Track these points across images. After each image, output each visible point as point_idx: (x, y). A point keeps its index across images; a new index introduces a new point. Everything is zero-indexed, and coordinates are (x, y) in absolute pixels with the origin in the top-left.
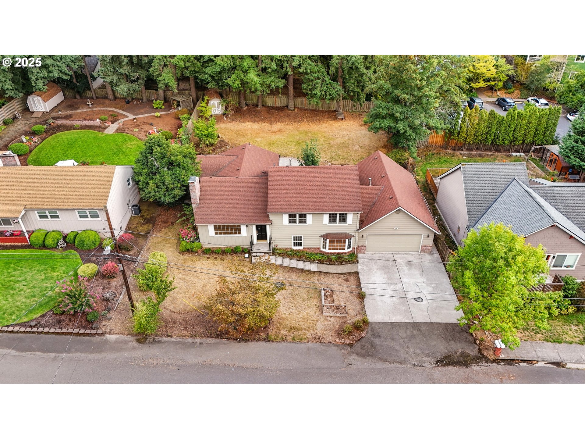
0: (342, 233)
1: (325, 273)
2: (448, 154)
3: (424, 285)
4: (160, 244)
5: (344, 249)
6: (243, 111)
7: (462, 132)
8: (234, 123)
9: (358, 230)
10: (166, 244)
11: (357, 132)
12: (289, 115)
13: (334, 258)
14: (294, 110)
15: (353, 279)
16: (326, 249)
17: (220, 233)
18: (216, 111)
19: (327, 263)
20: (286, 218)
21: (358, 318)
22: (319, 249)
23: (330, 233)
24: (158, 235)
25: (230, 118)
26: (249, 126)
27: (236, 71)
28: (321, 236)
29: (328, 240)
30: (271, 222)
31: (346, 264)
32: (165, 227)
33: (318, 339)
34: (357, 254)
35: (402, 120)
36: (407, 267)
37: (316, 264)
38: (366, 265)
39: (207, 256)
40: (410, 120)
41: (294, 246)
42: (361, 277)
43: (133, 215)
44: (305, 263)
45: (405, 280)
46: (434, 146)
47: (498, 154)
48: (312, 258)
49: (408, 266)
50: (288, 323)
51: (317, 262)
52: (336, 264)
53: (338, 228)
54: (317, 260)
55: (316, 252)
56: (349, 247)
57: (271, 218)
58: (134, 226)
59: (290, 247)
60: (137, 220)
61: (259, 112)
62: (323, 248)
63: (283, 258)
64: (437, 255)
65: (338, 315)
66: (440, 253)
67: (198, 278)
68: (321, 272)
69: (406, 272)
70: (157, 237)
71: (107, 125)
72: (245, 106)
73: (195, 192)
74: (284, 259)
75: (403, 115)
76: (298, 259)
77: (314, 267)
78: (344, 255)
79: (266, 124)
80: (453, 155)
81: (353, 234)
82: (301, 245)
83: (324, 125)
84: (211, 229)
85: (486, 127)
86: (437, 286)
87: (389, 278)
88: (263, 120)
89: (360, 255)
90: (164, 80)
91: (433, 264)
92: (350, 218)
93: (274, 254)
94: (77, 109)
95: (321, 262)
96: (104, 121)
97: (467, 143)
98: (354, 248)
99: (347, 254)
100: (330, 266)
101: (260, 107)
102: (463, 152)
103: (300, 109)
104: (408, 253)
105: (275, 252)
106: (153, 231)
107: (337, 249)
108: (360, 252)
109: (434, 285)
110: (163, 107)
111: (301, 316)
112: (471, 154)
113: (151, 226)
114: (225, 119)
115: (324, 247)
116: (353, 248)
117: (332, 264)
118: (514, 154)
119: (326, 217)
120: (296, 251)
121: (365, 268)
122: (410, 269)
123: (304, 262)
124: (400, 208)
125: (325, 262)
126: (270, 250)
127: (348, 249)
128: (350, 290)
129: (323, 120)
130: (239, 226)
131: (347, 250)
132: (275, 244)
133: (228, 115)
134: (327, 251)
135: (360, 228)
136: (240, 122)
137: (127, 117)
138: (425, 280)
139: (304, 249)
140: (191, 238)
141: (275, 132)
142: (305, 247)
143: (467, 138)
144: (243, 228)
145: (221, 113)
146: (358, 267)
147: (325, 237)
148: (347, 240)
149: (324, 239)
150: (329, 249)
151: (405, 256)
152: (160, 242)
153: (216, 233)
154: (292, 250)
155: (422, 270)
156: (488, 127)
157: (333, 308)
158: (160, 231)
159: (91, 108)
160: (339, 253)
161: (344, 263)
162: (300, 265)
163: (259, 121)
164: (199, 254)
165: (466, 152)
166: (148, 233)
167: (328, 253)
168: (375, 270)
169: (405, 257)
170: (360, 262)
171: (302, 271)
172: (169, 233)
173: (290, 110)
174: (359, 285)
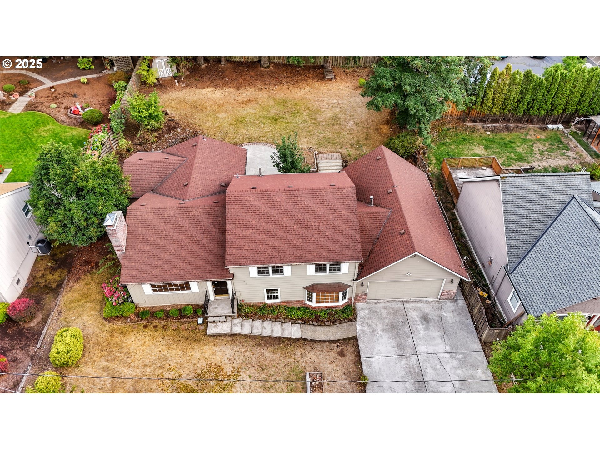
0: (334, 284)
1: (312, 341)
2: (466, 128)
3: (447, 356)
4: (76, 304)
5: (338, 302)
6: (202, 70)
7: (487, 100)
8: (188, 90)
9: (357, 279)
10: (85, 302)
11: (351, 100)
12: (262, 74)
13: (324, 316)
14: (268, 67)
15: (349, 350)
16: (312, 301)
17: (160, 290)
18: (163, 72)
19: (314, 323)
20: (253, 271)
22: (303, 301)
23: (317, 285)
24: (76, 286)
25: (183, 83)
26: (209, 95)
28: (305, 288)
29: (314, 293)
30: (232, 276)
31: (340, 323)
32: (85, 273)
34: (354, 306)
35: (413, 95)
36: (423, 324)
37: (299, 325)
38: (367, 323)
39: (144, 322)
41: (268, 299)
42: (361, 346)
43: (39, 255)
44: (284, 325)
45: (421, 348)
46: (449, 117)
47: (530, 126)
48: (293, 316)
49: (424, 323)
51: (300, 322)
52: (327, 324)
53: (328, 277)
54: (300, 319)
55: (299, 305)
56: (344, 298)
57: (232, 271)
58: (41, 273)
59: (263, 301)
60: (44, 262)
61: (223, 71)
62: (308, 300)
63: (252, 320)
64: (462, 302)
66: (466, 298)
68: (305, 340)
69: (423, 333)
70: (74, 292)
71: (13, 98)
72: (204, 63)
73: (117, 237)
74: (254, 322)
75: (414, 88)
76: (274, 320)
77: (295, 331)
78: (337, 310)
79: (231, 90)
80: (473, 130)
81: (350, 284)
82: (277, 298)
83: (308, 89)
84: (147, 289)
85: (518, 94)
86: (465, 358)
87: (400, 346)
88: (228, 84)
89: (359, 306)
91: (458, 319)
92: (345, 268)
93: (240, 316)
95: (306, 322)
96: (9, 92)
97: (493, 114)
98: (350, 299)
99: (341, 308)
100: (319, 328)
101: (223, 63)
102: (485, 125)
103: (278, 65)
104: (423, 299)
105: (241, 312)
106: (68, 281)
107: (327, 302)
108: (358, 302)
109: (461, 356)
110: (93, 67)
112: (495, 127)
113: (65, 271)
114: (177, 84)
115: (310, 299)
116: (349, 299)
117: (320, 325)
118: (550, 126)
119: (311, 269)
120: (271, 306)
121: (366, 328)
122: (427, 329)
123: (282, 323)
124: (416, 253)
125: (311, 322)
126: (233, 313)
127: (342, 300)
128: (346, 372)
129: (306, 81)
130: (187, 283)
131: (341, 303)
132: (241, 299)
133: (180, 78)
134: (314, 304)
135: (360, 276)
136: (196, 87)
137: (42, 83)
138: (448, 348)
139: (282, 302)
140: (118, 298)
141: (243, 103)
142: (283, 300)
143: (492, 108)
144: (193, 284)
145: (171, 75)
146: (356, 327)
147: (311, 289)
148: (341, 293)
149: (308, 291)
150: (317, 302)
151: (419, 305)
152: (78, 301)
153: (154, 290)
154: (265, 306)
155: (443, 328)
156: (521, 93)
158: (79, 279)
160: (330, 308)
161: (338, 322)
162: (277, 330)
163: (223, 85)
164: (132, 321)
165: (489, 125)
166: (60, 285)
167: (315, 308)
168: (380, 333)
169: (420, 307)
170: (359, 318)
171: (280, 340)
172: (92, 284)
173: (263, 67)
174: (358, 361)
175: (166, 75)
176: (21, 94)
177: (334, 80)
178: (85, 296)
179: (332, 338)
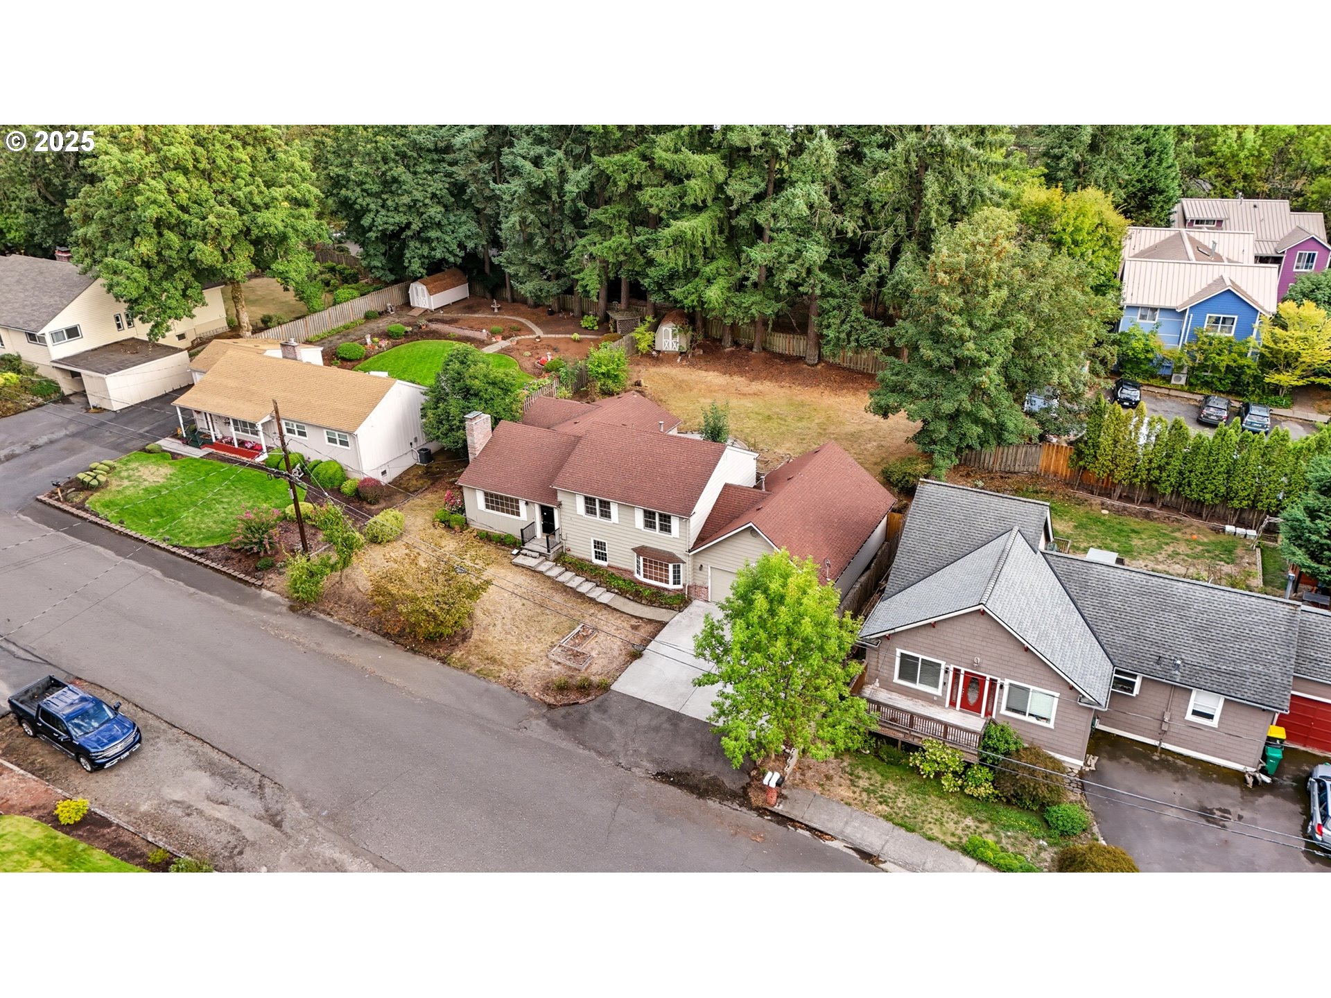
0: (663, 551)
1: (615, 609)
4: (420, 508)
5: (667, 582)
6: (721, 353)
9: (689, 551)
10: (427, 509)
12: (798, 372)
13: (645, 592)
15: (648, 629)
16: (639, 574)
17: (493, 508)
18: (666, 344)
19: (630, 597)
20: (580, 503)
21: (599, 679)
23: (646, 547)
24: (429, 496)
25: (687, 361)
26: (709, 378)
27: (697, 279)
28: (634, 550)
29: (641, 558)
30: (560, 505)
31: (659, 607)
33: (512, 684)
34: (691, 598)
37: (612, 594)
38: (690, 618)
41: (593, 556)
42: (665, 630)
43: (416, 465)
44: (596, 587)
46: (1051, 475)
47: (1196, 522)
48: (613, 583)
50: (488, 650)
51: (616, 591)
53: (656, 539)
54: (618, 589)
55: (627, 577)
56: (676, 582)
57: (560, 497)
58: (408, 478)
59: (587, 557)
60: (417, 470)
61: (748, 359)
63: (565, 570)
65: (568, 663)
68: (609, 607)
70: (425, 499)
71: (494, 340)
72: (731, 346)
74: (565, 572)
76: (589, 578)
77: (606, 597)
78: (666, 593)
79: (742, 379)
80: (1080, 502)
81: (681, 557)
82: (604, 559)
84: (480, 498)
88: (743, 373)
89: (695, 602)
90: (583, 279)
92: (676, 525)
93: (554, 560)
94: (475, 312)
95: (622, 593)
96: (494, 333)
97: (1115, 482)
98: (684, 586)
99: (671, 593)
100: (632, 603)
101: (755, 350)
102: (1108, 501)
103: (831, 366)
105: (562, 559)
106: (426, 490)
107: (656, 579)
108: (699, 597)
110: (596, 328)
111: (516, 648)
112: (1125, 509)
114: (678, 360)
115: (638, 571)
116: (682, 585)
117: (635, 601)
118: (1229, 528)
119: (639, 517)
120: (597, 567)
121: (684, 621)
123: (596, 585)
124: (753, 525)
125: (628, 595)
126: (548, 551)
127: (674, 584)
128: (626, 642)
130: (517, 501)
131: (671, 586)
132: (568, 546)
133: (687, 356)
134: (641, 578)
135: (693, 549)
136: (700, 368)
137: (532, 332)
139: (609, 566)
140: (454, 505)
141: (745, 395)
142: (613, 564)
143: (1113, 471)
144: (522, 505)
145: (677, 349)
146: (674, 617)
147: (640, 551)
148: (671, 567)
149: (637, 556)
150: (645, 576)
152: (422, 506)
153: (487, 507)
154: (586, 562)
157: (571, 653)
159: (495, 314)
160: (657, 587)
161: (656, 604)
162: (586, 588)
163: (735, 373)
165: (1117, 503)
166: (416, 491)
167: (641, 583)
170: (685, 611)
171: (582, 596)
173: (806, 363)
174: (648, 641)
175: (671, 349)
176: (504, 338)
178: (431, 505)
179: (637, 614)
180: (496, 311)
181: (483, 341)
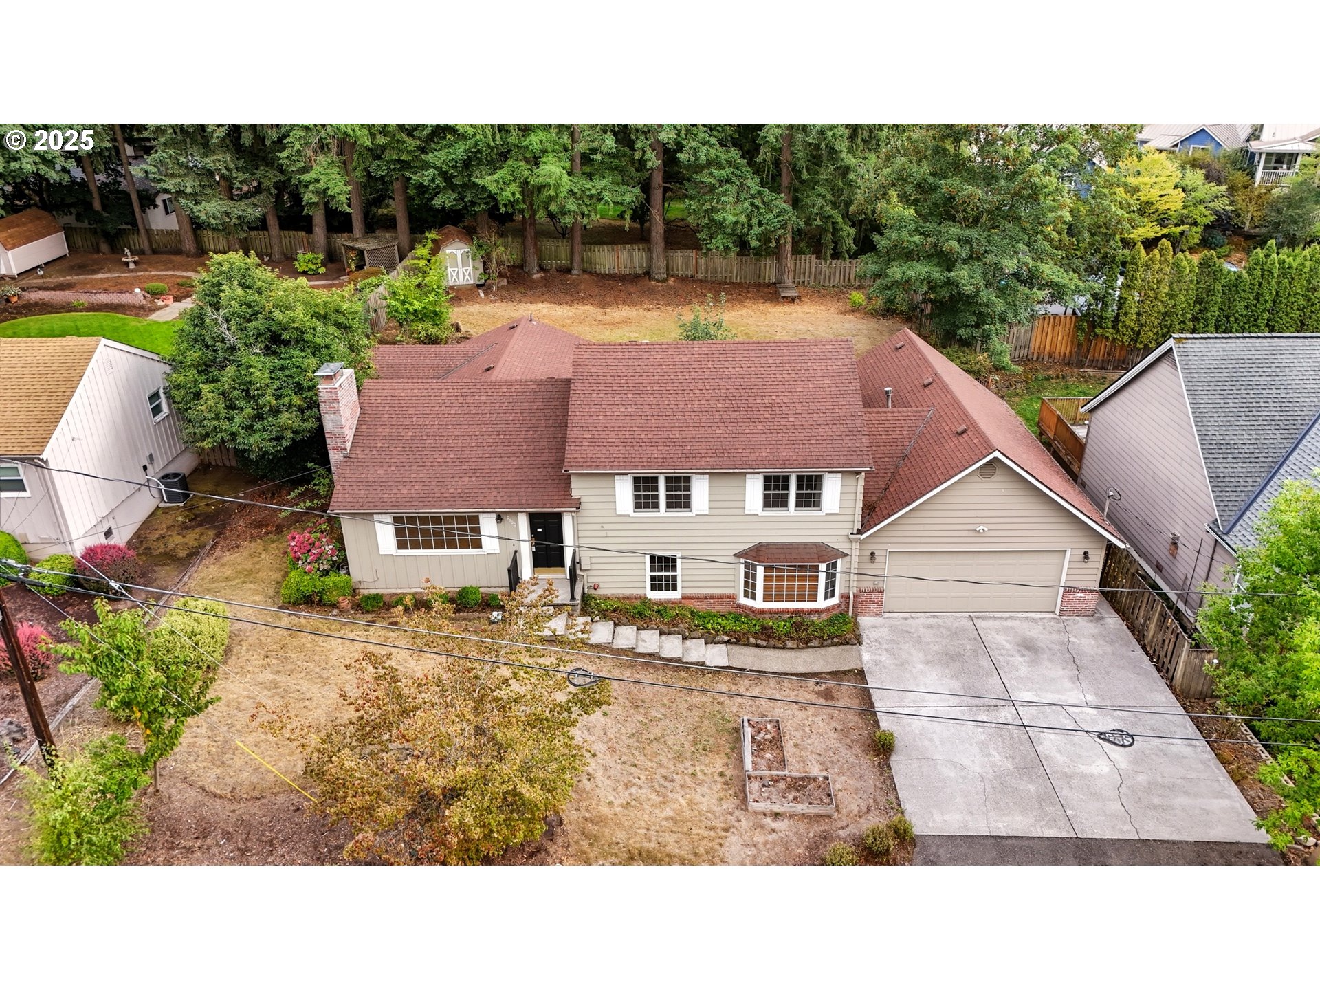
0: (805, 545)
1: (753, 672)
2: (1087, 378)
3: (1091, 711)
4: (224, 584)
5: (814, 598)
6: (533, 281)
7: (1126, 314)
8: (504, 304)
9: (859, 532)
10: (244, 582)
12: (652, 291)
13: (781, 627)
14: (665, 281)
16: (754, 597)
17: (415, 546)
18: (457, 275)
19: (759, 642)
20: (624, 490)
21: (876, 821)
22: (733, 598)
23: (768, 545)
24: (228, 557)
25: (494, 295)
26: (545, 311)
27: (510, 162)
28: (737, 555)
29: (760, 571)
30: (578, 505)
31: (821, 645)
32: (253, 539)
34: (855, 616)
36: (1023, 656)
37: (723, 647)
38: (887, 650)
39: (370, 617)
40: (990, 259)
41: (653, 588)
42: (872, 683)
43: (162, 505)
44: (688, 643)
45: (1023, 695)
46: (1046, 358)
48: (709, 626)
49: (1027, 653)
51: (726, 638)
52: (789, 644)
53: (792, 525)
54: (726, 633)
55: (723, 609)
56: (830, 594)
57: (578, 489)
58: (158, 534)
59: (639, 591)
60: (171, 516)
61: (575, 285)
62: (746, 595)
63: (616, 625)
64: (1113, 621)
65: (801, 808)
66: (1123, 614)
67: (325, 684)
68: (739, 670)
69: (1024, 670)
70: (223, 565)
71: (160, 303)
72: (538, 272)
73: (337, 411)
74: (619, 629)
75: (968, 247)
76: (665, 628)
77: (716, 656)
78: (814, 618)
79: (589, 307)
80: (1102, 381)
81: (843, 547)
82: (674, 588)
83: (744, 311)
84: (385, 535)
85: (1192, 302)
88: (583, 301)
89: (864, 621)
90: (317, 181)
91: (1109, 649)
92: (833, 490)
93: (585, 612)
94: (95, 272)
95: (738, 639)
96: (155, 294)
97: (1142, 346)
98: (845, 597)
99: (824, 617)
100: (770, 653)
101: (575, 272)
103: (683, 279)
104: (1020, 615)
105: (590, 606)
106: (214, 547)
107: (790, 598)
108: (865, 611)
109: (1125, 713)
110: (322, 270)
111: (669, 812)
113: (211, 533)
114: (482, 295)
115: (750, 593)
116: (842, 596)
117: (775, 647)
119: (754, 488)
120: (660, 604)
121: (884, 658)
122: (1032, 663)
123: (685, 638)
124: (997, 454)
125: (752, 640)
126: (573, 598)
127: (826, 598)
128: (839, 728)
129: (741, 302)
130: (475, 519)
131: (821, 603)
132: (592, 580)
133: (490, 287)
134: (759, 603)
135: (865, 526)
136: (520, 301)
138: (1091, 698)
139: (684, 597)
140: (318, 559)
141: (612, 324)
142: (689, 592)
143: (1139, 333)
144: (488, 525)
145: (472, 282)
146: (860, 655)
147: (754, 554)
148: (823, 569)
149: (747, 566)
150: (767, 598)
151: (1009, 623)
152: (228, 579)
153: (401, 545)
154: (644, 600)
155: (1075, 662)
157: (782, 785)
158: (237, 547)
159: (132, 271)
160: (797, 612)
161: (815, 643)
162: (672, 647)
163: (572, 302)
164: (342, 612)
166: (194, 554)
167: (762, 612)
168: (920, 666)
169: (1012, 628)
170: (865, 640)
171: (677, 664)
172: (263, 556)
173: (654, 279)
174: (868, 711)
175: (462, 281)
176: (177, 299)
177: (797, 301)
179: (802, 670)
180: (132, 266)
181: (142, 307)
